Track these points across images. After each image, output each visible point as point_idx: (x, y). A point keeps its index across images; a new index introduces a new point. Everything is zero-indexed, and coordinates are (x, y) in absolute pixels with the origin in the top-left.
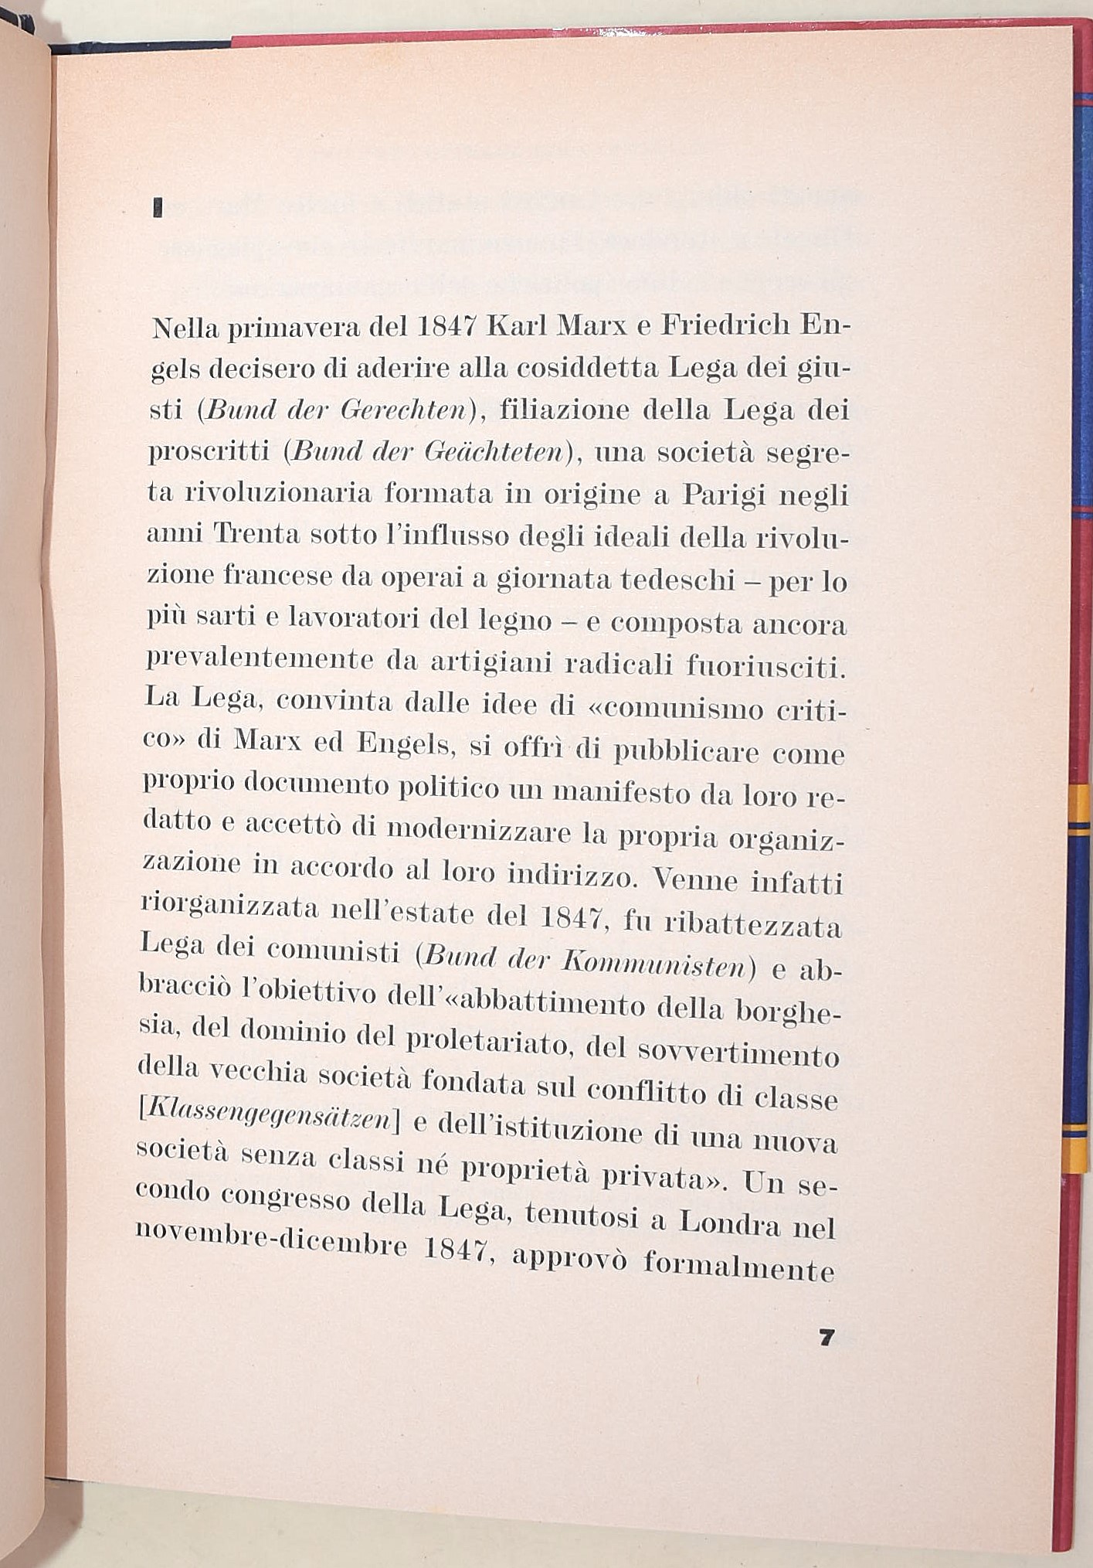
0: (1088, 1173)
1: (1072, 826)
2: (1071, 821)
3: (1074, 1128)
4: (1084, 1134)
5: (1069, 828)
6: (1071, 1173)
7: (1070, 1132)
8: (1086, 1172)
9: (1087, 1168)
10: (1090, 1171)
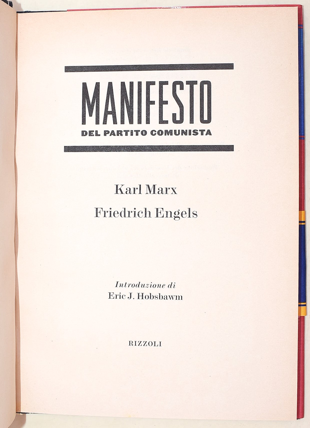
0: (306, 316)
1: (300, 222)
2: (300, 221)
3: (302, 304)
4: (305, 305)
5: (299, 223)
6: (301, 316)
7: (301, 305)
8: (306, 315)
9: (306, 314)
10: (307, 315)
